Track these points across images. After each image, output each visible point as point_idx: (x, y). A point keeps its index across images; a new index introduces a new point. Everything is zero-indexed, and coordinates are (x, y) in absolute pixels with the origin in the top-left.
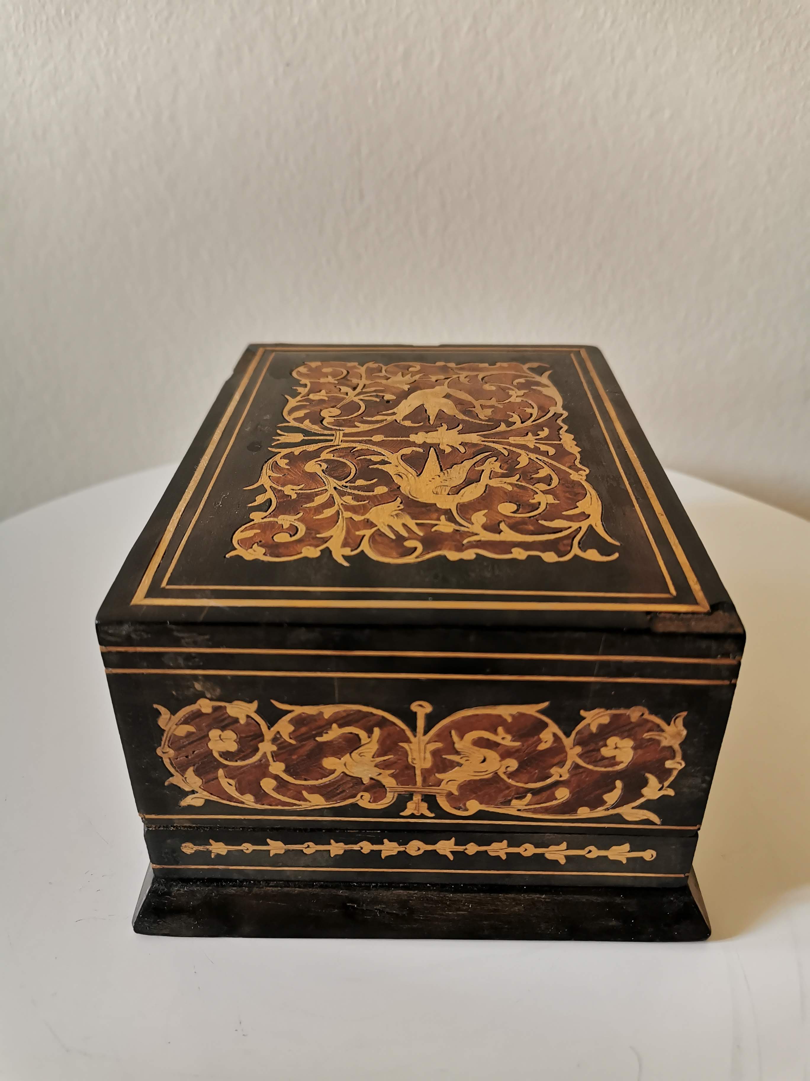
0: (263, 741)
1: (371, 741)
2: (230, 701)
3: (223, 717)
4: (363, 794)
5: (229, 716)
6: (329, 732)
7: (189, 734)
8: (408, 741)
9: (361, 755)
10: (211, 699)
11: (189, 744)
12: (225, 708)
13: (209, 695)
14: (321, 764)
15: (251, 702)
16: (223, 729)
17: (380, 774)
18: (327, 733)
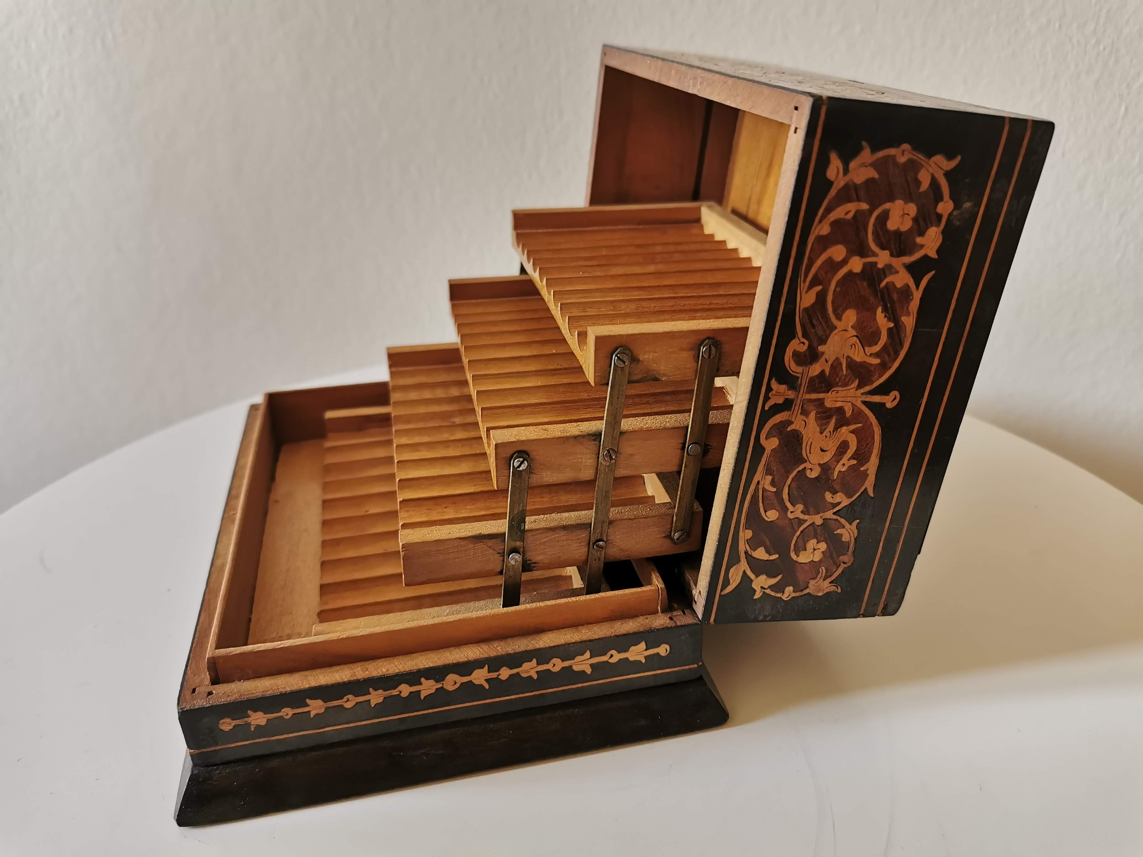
0: (892, 255)
1: (867, 356)
2: (943, 232)
3: (928, 221)
4: (806, 345)
5: (927, 228)
6: (886, 319)
7: (918, 183)
8: (859, 387)
9: (853, 346)
10: (950, 215)
11: (907, 181)
12: (938, 225)
13: (955, 213)
14: (850, 308)
15: (938, 252)
16: (915, 220)
17: (827, 361)
18: (885, 317)
